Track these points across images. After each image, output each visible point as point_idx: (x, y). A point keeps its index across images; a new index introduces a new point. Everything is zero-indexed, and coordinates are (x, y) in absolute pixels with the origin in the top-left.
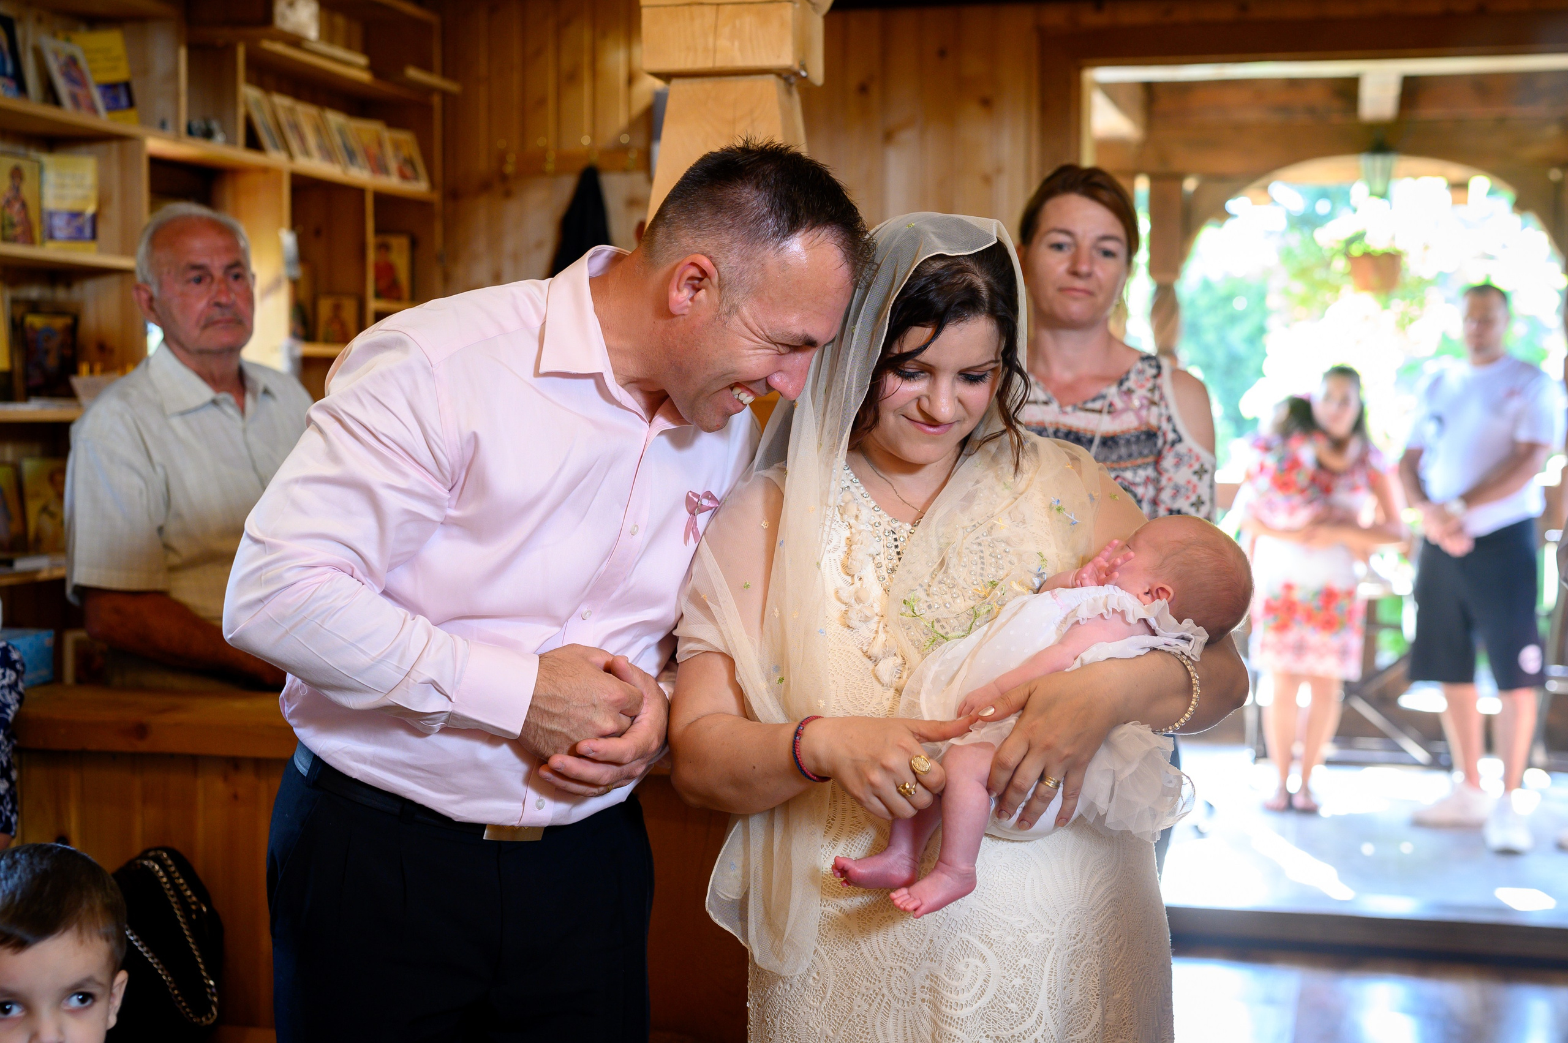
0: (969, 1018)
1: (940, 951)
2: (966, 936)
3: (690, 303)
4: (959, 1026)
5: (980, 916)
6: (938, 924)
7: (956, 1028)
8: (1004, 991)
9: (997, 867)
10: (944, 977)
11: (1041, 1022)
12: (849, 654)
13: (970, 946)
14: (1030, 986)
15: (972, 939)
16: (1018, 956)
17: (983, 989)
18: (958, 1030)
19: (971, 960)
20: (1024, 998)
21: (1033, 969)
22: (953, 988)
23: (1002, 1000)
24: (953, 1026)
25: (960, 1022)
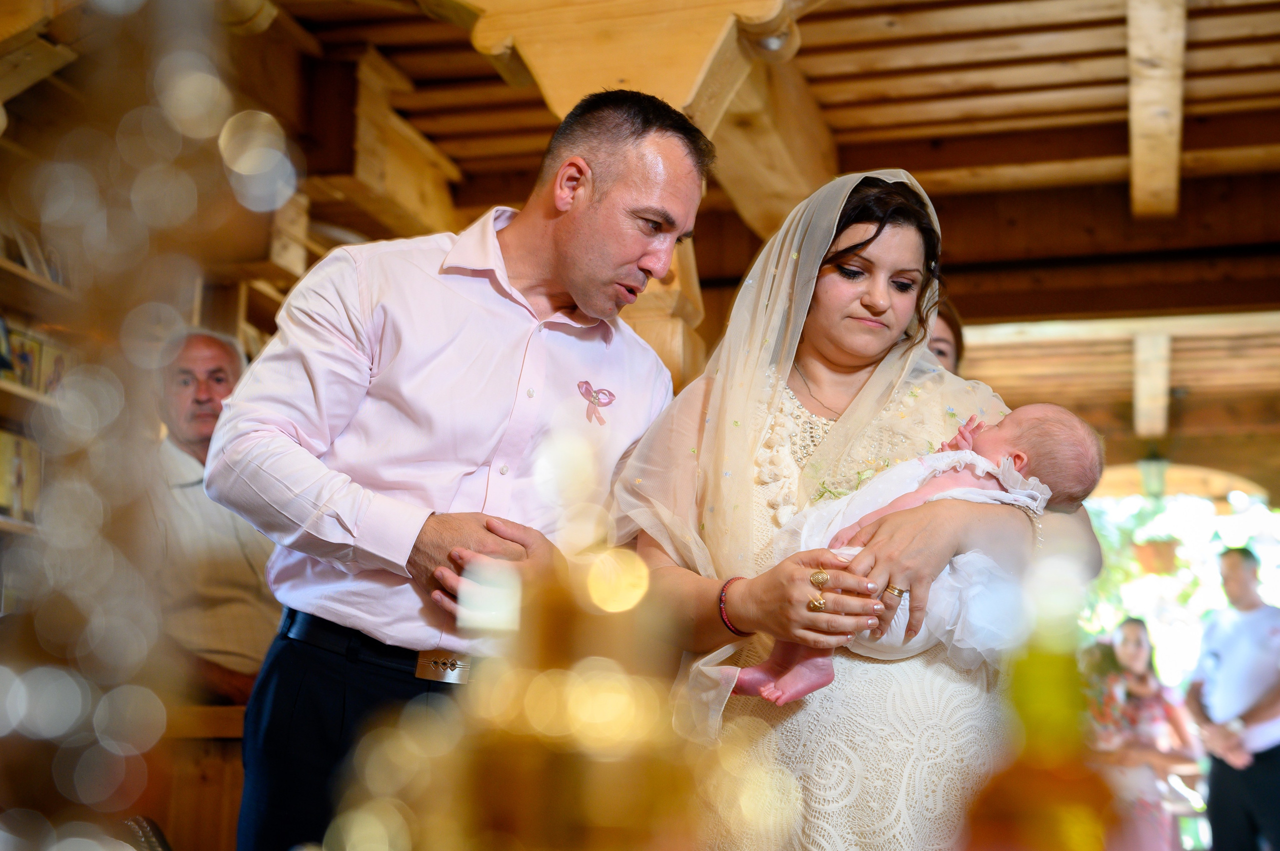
0: (835, 813)
1: (812, 754)
2: (833, 740)
3: (571, 201)
4: (826, 820)
5: (846, 723)
6: (810, 730)
7: (824, 821)
8: (866, 791)
9: (862, 682)
10: (815, 777)
11: (899, 821)
12: (758, 505)
13: (837, 749)
14: (890, 787)
15: (839, 743)
16: (879, 761)
17: (849, 789)
18: (825, 823)
19: (838, 762)
20: (884, 798)
21: (893, 773)
22: (822, 786)
23: (865, 800)
24: (820, 820)
25: (827, 816)
